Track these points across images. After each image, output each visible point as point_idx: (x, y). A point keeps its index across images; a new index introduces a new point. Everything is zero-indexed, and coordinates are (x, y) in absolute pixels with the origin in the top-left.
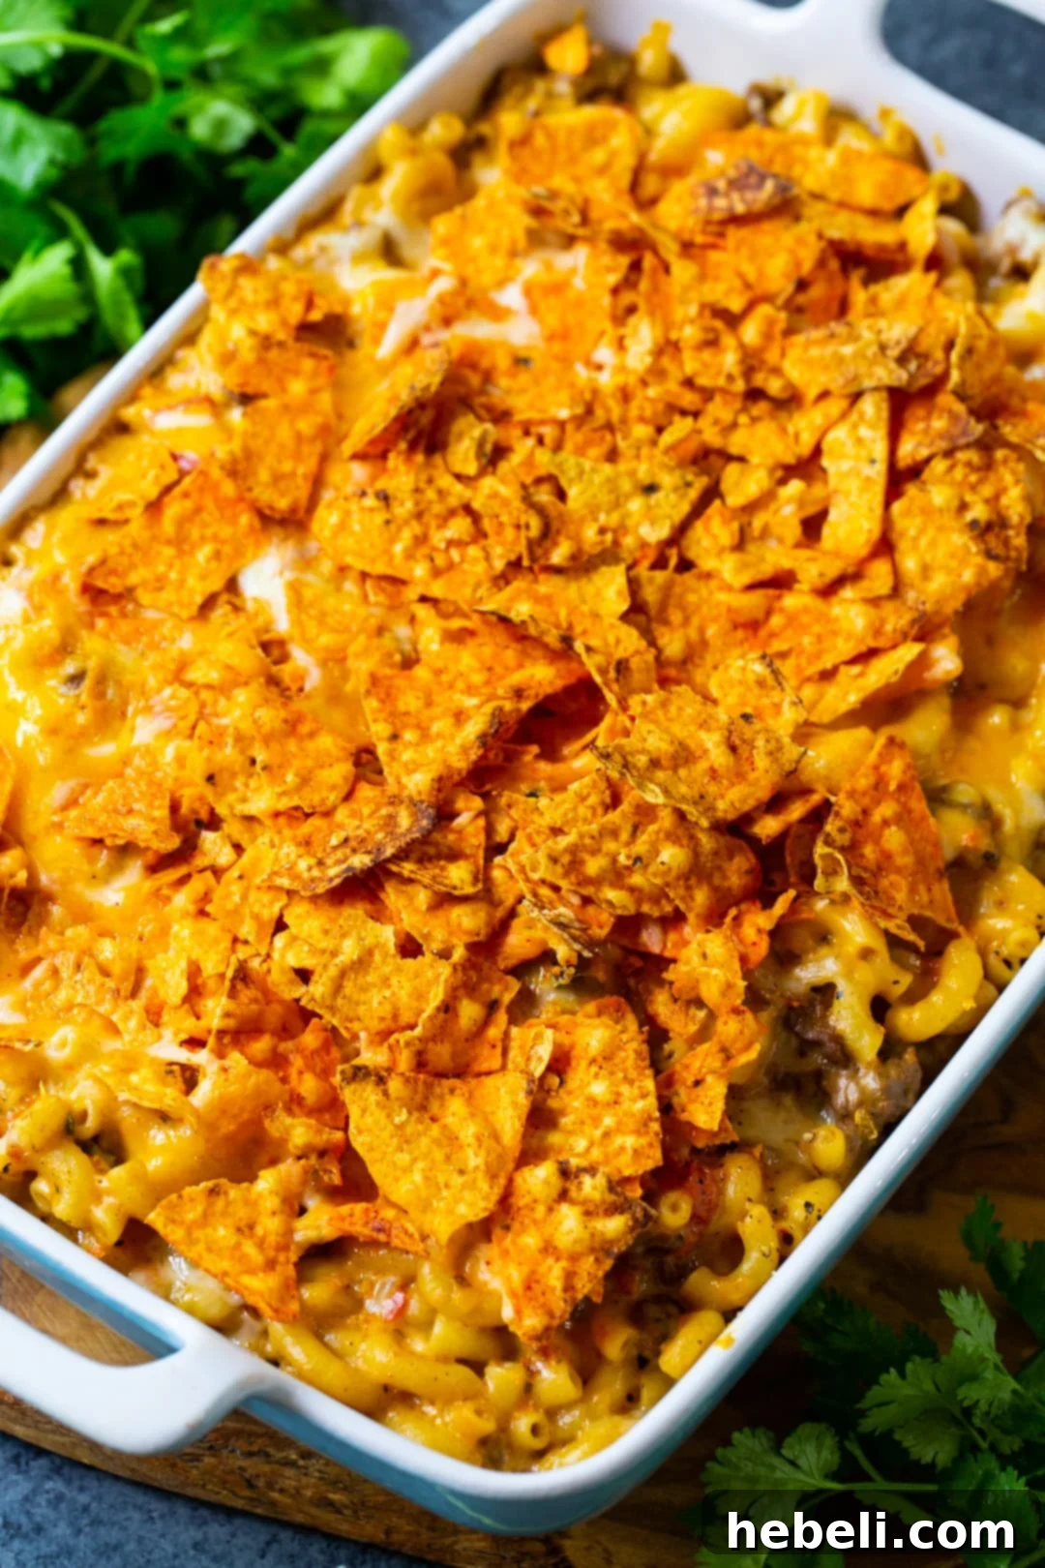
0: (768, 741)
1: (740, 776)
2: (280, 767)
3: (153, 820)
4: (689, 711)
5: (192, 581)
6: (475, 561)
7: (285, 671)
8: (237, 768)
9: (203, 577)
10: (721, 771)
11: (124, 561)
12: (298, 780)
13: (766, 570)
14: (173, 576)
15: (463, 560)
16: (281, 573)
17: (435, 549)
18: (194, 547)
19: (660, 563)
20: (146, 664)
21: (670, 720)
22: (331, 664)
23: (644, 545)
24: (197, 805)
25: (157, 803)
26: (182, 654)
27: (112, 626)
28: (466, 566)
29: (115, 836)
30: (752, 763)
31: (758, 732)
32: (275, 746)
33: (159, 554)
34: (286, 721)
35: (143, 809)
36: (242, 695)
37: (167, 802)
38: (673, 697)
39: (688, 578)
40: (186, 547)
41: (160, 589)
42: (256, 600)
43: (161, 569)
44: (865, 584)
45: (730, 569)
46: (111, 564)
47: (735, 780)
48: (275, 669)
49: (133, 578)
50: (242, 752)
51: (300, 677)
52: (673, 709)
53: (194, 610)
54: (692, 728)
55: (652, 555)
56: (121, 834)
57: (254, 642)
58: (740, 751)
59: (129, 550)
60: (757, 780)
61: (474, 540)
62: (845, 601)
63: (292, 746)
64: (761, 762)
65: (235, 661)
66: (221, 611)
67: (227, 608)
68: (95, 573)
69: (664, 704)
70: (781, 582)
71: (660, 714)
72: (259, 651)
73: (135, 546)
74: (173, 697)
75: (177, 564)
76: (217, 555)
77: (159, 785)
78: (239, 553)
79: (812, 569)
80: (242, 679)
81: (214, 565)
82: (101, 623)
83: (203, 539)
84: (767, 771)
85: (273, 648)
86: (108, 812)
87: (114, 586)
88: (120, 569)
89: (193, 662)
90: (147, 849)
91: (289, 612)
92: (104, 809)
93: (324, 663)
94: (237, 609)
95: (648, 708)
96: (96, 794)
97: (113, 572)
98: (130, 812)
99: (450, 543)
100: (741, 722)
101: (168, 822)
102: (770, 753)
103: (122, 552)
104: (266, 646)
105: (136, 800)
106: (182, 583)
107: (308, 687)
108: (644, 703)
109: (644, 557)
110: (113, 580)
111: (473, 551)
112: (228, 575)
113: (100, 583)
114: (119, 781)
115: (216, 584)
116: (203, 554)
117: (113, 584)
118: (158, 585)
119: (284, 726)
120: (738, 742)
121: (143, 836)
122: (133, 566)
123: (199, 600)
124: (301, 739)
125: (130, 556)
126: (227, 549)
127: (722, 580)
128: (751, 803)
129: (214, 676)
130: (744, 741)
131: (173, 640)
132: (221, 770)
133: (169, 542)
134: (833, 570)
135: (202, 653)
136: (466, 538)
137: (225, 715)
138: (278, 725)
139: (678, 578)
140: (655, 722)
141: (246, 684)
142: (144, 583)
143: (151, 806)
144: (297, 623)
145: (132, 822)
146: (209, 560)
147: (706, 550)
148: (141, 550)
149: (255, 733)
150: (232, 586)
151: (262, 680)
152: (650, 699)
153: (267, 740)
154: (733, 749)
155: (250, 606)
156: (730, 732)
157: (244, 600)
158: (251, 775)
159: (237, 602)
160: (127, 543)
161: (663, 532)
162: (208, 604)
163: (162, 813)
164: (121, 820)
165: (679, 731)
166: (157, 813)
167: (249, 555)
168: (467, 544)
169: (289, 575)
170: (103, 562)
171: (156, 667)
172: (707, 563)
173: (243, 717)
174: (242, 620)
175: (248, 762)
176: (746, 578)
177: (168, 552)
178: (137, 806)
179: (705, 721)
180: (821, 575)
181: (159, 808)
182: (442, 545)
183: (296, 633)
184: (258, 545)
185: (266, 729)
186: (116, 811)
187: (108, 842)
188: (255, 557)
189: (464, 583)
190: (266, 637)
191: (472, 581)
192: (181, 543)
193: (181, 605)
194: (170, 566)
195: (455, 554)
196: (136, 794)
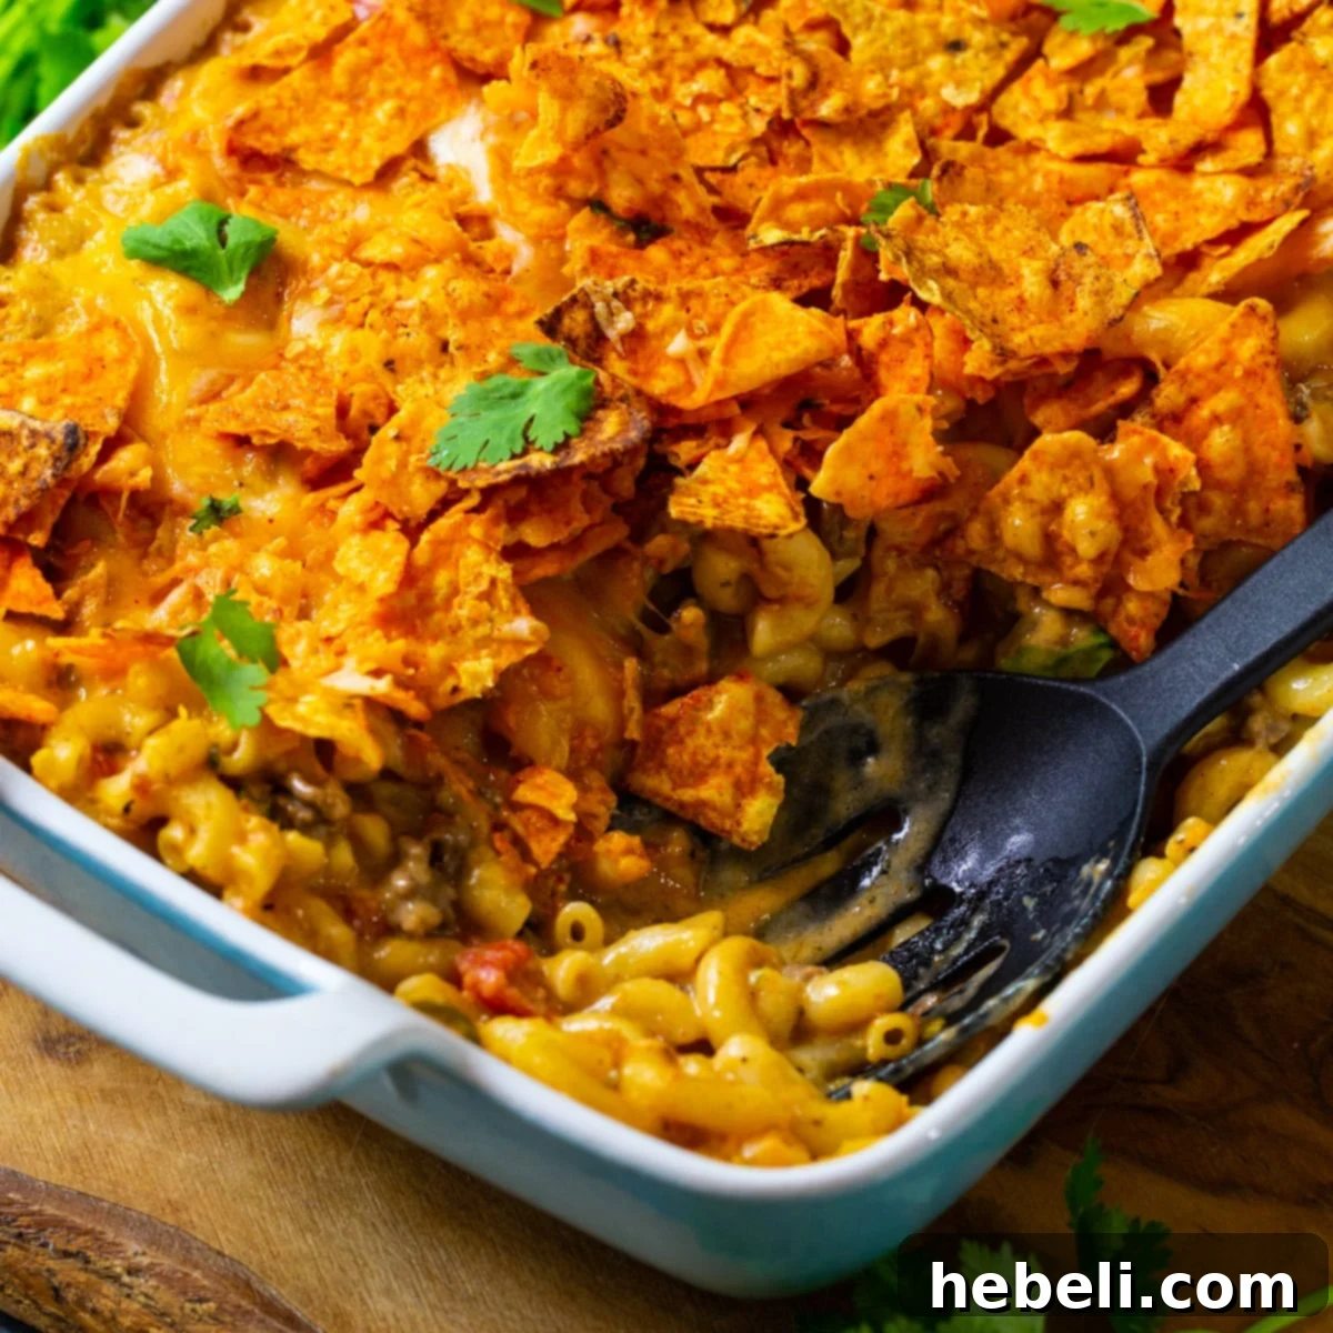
0: (1097, 278)
1: (1054, 315)
2: (479, 347)
3: (316, 417)
4: (1017, 233)
5: (367, 141)
6: (730, 119)
7: (489, 250)
8: (423, 355)
9: (383, 138)
10: (1032, 303)
11: (283, 116)
12: (502, 360)
13: (1103, 142)
14: (344, 135)
15: (713, 121)
16: (482, 136)
17: (679, 106)
18: (371, 104)
19: (967, 133)
20: (309, 239)
21: (991, 239)
22: (545, 242)
23: (948, 110)
24: (371, 406)
25: (320, 400)
26: (355, 226)
27: (266, 195)
28: (717, 127)
29: (265, 433)
30: (1073, 303)
31: (1089, 267)
32: (474, 325)
33: (327, 110)
34: (488, 295)
35: (303, 406)
36: (431, 272)
37: (333, 400)
38: (1003, 216)
39: (1002, 152)
40: (362, 103)
41: (326, 151)
42: (450, 167)
43: (329, 127)
44: (1230, 154)
45: (1054, 136)
46: (264, 119)
47: (1045, 317)
48: (473, 246)
49: (294, 137)
50: (431, 331)
51: (507, 255)
52: (998, 229)
53: (369, 176)
54: (1014, 253)
55: (956, 123)
56: (273, 431)
57: (447, 212)
58: (1062, 288)
59: (288, 103)
60: (1073, 324)
61: (729, 98)
62: (1204, 174)
63: (495, 324)
64: (1084, 302)
65: (423, 233)
66: (405, 181)
67: (414, 176)
68: (245, 128)
69: (989, 221)
70: (1124, 156)
71: (980, 230)
72: (454, 224)
73: (297, 99)
74: (341, 275)
75: (350, 121)
76: (401, 113)
77: (325, 381)
78: (428, 112)
79: (1160, 138)
80: (432, 256)
81: (396, 123)
82: (253, 191)
83: (383, 95)
84: (1086, 314)
85: (475, 223)
86: (257, 407)
87: (268, 145)
88: (276, 125)
89: (369, 239)
90: (308, 453)
91: (493, 180)
92: (254, 404)
93: (536, 241)
94: (427, 178)
95: (968, 220)
96: (243, 389)
97: (268, 128)
98: (286, 408)
99: (699, 99)
100: (1074, 253)
101: (333, 422)
102: (1097, 293)
103: (279, 106)
104: (463, 221)
105: (294, 396)
106: (356, 143)
107: (516, 269)
108: (964, 214)
109: (947, 125)
110: (267, 137)
111: (727, 108)
112: (416, 136)
113: (250, 141)
114: (274, 373)
115: (398, 145)
116: (383, 112)
117: (269, 144)
118: (325, 145)
119: (485, 300)
120: (1063, 277)
121: (302, 434)
122: (292, 123)
123: (376, 163)
124: (507, 318)
125: (290, 109)
126: (413, 107)
127: (1048, 151)
128: (1057, 346)
129: (396, 251)
130: (1069, 276)
131: (344, 215)
132: (403, 357)
133: (339, 97)
134: (1187, 138)
135: (381, 228)
136: (721, 95)
137: (409, 297)
138: (478, 298)
139: (988, 151)
140: (971, 236)
141: (437, 261)
142: (307, 144)
143: (312, 402)
144: (501, 193)
145: (289, 417)
146: (391, 117)
147: (1026, 117)
148: (306, 106)
149: (447, 310)
150: (419, 149)
151: (457, 256)
152: (973, 210)
153: (465, 316)
154: (1055, 284)
155: (442, 173)
156: (1058, 265)
157: (437, 168)
158: (441, 365)
159: (427, 170)
160: (286, 95)
161: (971, 96)
162: (387, 173)
163: (326, 410)
164: (274, 416)
165: (995, 251)
166: (320, 411)
167: (442, 115)
168: (720, 101)
169: (492, 139)
170: (256, 115)
171: (320, 243)
172: (1026, 132)
173: (434, 293)
174: (433, 188)
175: (438, 348)
176: (1076, 147)
177: (339, 108)
178: (295, 402)
179: (1032, 248)
180: (1172, 141)
181: (323, 405)
182: (688, 102)
183: (501, 206)
184: (453, 103)
185: (463, 303)
186: (267, 406)
187: (256, 440)
188: (449, 118)
189: (715, 146)
190: (462, 209)
191: (725, 142)
192: (354, 98)
193: (354, 169)
194: (342, 124)
195: (704, 113)
196: (295, 389)
